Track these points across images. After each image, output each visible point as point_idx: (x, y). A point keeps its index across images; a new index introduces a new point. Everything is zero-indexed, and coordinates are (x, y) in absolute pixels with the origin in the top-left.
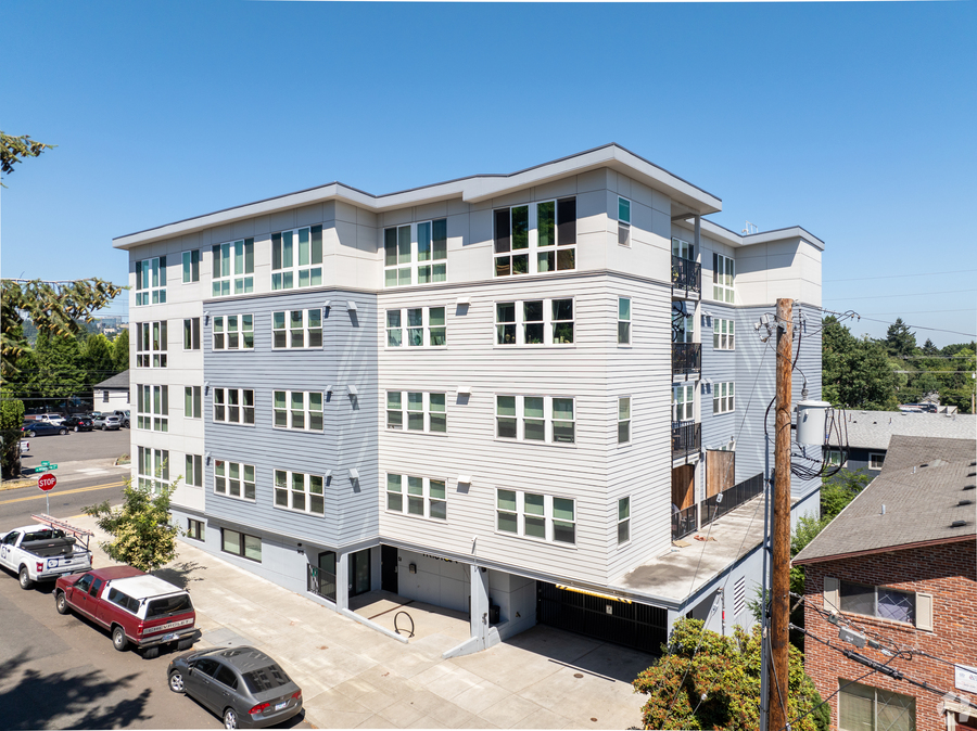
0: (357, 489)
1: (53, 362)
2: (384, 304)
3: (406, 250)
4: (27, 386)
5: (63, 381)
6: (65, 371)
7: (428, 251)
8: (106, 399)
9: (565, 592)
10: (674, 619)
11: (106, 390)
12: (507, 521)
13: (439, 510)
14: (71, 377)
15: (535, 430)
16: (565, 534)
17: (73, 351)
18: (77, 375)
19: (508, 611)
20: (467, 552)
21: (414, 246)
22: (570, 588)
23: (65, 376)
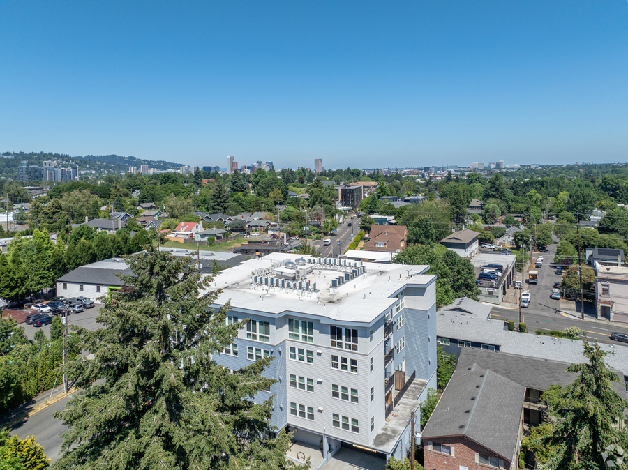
0: (281, 410)
1: (36, 271)
2: (288, 345)
3: (297, 327)
4: (23, 288)
5: (42, 281)
6: (42, 275)
7: (306, 330)
8: (65, 287)
9: (356, 447)
10: (388, 457)
11: (65, 283)
12: (336, 423)
13: (311, 417)
14: (46, 278)
15: (345, 397)
16: (355, 429)
17: (46, 263)
18: (49, 277)
19: (333, 447)
20: (323, 432)
21: (301, 328)
22: (358, 446)
23: (42, 278)
